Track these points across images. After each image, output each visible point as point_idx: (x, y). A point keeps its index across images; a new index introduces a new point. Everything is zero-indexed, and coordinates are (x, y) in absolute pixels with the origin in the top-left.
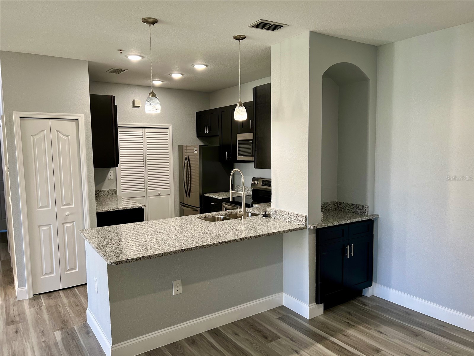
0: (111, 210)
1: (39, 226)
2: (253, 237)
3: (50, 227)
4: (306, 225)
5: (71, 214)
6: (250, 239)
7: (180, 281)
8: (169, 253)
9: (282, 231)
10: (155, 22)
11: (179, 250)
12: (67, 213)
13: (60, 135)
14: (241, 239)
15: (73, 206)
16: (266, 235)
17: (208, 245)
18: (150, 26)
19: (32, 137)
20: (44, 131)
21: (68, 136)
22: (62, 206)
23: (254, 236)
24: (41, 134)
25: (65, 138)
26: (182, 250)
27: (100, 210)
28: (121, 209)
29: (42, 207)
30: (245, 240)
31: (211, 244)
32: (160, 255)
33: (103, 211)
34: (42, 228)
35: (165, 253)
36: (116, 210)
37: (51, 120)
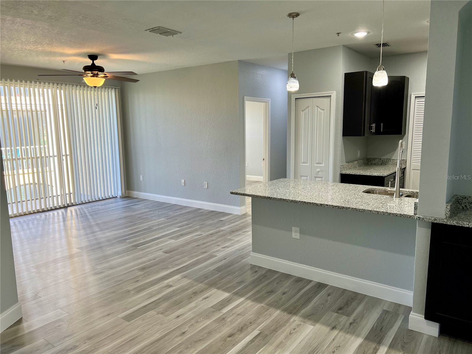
0: (352, 174)
1: (301, 176)
2: (335, 207)
3: (307, 178)
4: (415, 214)
5: (321, 171)
6: (332, 207)
7: (298, 229)
8: (261, 197)
9: (375, 211)
10: (297, 15)
11: (268, 197)
12: (318, 170)
13: (319, 110)
14: (321, 205)
15: (323, 165)
16: (352, 209)
17: (289, 200)
18: (293, 19)
19: (302, 112)
20: (309, 107)
21: (324, 110)
22: (316, 164)
23: (337, 206)
24: (307, 110)
25: (322, 111)
26: (269, 197)
27: (344, 172)
28: (361, 174)
29: (304, 163)
30: (326, 207)
31: (292, 200)
32: (255, 196)
33: (346, 173)
34: (303, 178)
35: (258, 196)
36: (357, 174)
37: (314, 99)
